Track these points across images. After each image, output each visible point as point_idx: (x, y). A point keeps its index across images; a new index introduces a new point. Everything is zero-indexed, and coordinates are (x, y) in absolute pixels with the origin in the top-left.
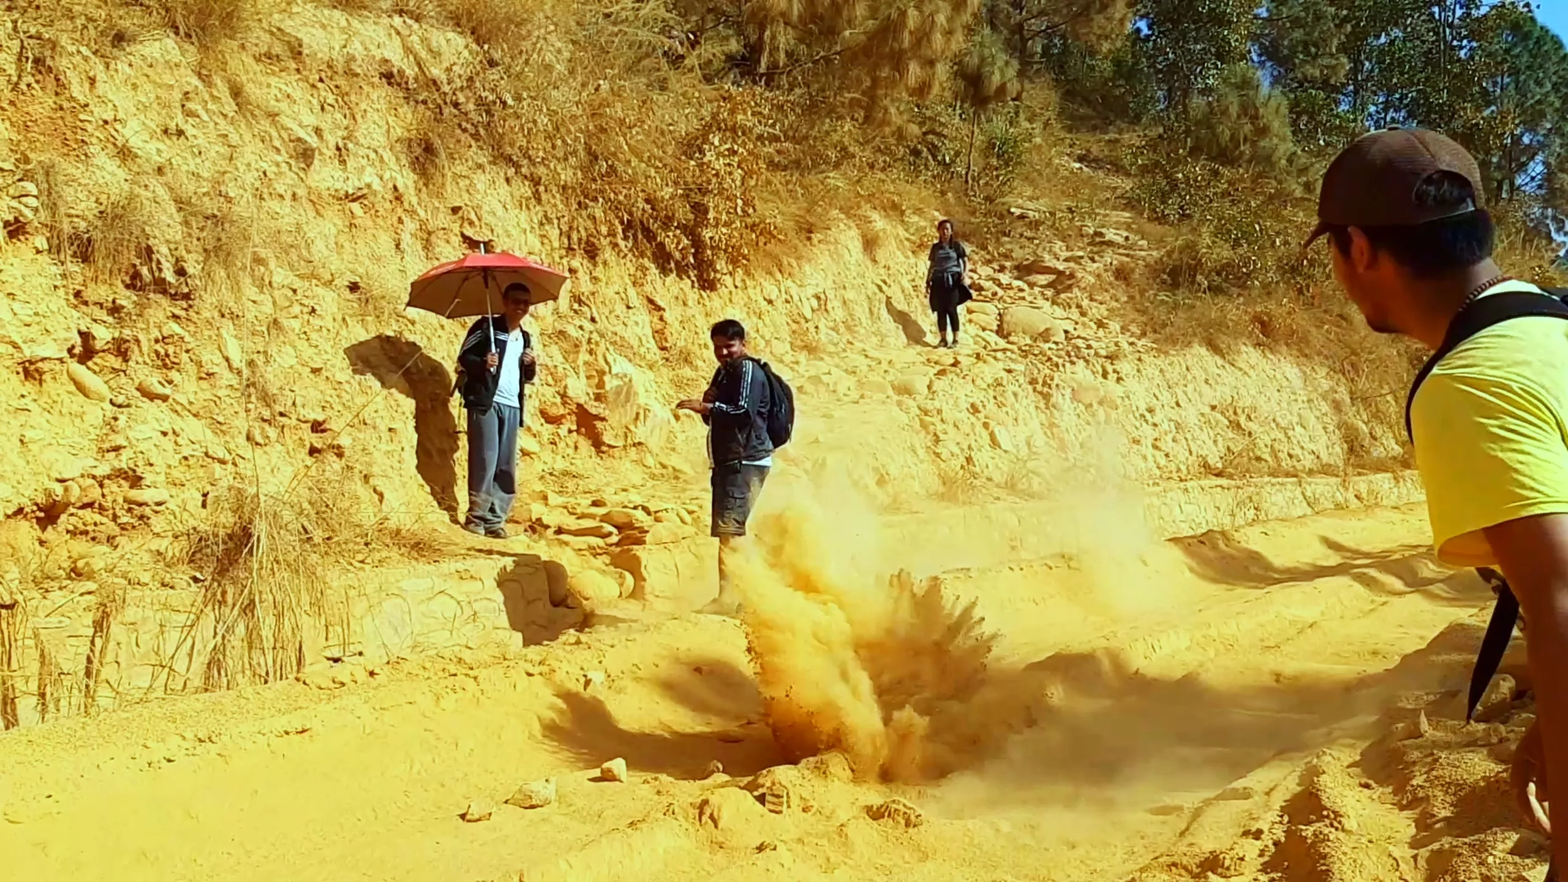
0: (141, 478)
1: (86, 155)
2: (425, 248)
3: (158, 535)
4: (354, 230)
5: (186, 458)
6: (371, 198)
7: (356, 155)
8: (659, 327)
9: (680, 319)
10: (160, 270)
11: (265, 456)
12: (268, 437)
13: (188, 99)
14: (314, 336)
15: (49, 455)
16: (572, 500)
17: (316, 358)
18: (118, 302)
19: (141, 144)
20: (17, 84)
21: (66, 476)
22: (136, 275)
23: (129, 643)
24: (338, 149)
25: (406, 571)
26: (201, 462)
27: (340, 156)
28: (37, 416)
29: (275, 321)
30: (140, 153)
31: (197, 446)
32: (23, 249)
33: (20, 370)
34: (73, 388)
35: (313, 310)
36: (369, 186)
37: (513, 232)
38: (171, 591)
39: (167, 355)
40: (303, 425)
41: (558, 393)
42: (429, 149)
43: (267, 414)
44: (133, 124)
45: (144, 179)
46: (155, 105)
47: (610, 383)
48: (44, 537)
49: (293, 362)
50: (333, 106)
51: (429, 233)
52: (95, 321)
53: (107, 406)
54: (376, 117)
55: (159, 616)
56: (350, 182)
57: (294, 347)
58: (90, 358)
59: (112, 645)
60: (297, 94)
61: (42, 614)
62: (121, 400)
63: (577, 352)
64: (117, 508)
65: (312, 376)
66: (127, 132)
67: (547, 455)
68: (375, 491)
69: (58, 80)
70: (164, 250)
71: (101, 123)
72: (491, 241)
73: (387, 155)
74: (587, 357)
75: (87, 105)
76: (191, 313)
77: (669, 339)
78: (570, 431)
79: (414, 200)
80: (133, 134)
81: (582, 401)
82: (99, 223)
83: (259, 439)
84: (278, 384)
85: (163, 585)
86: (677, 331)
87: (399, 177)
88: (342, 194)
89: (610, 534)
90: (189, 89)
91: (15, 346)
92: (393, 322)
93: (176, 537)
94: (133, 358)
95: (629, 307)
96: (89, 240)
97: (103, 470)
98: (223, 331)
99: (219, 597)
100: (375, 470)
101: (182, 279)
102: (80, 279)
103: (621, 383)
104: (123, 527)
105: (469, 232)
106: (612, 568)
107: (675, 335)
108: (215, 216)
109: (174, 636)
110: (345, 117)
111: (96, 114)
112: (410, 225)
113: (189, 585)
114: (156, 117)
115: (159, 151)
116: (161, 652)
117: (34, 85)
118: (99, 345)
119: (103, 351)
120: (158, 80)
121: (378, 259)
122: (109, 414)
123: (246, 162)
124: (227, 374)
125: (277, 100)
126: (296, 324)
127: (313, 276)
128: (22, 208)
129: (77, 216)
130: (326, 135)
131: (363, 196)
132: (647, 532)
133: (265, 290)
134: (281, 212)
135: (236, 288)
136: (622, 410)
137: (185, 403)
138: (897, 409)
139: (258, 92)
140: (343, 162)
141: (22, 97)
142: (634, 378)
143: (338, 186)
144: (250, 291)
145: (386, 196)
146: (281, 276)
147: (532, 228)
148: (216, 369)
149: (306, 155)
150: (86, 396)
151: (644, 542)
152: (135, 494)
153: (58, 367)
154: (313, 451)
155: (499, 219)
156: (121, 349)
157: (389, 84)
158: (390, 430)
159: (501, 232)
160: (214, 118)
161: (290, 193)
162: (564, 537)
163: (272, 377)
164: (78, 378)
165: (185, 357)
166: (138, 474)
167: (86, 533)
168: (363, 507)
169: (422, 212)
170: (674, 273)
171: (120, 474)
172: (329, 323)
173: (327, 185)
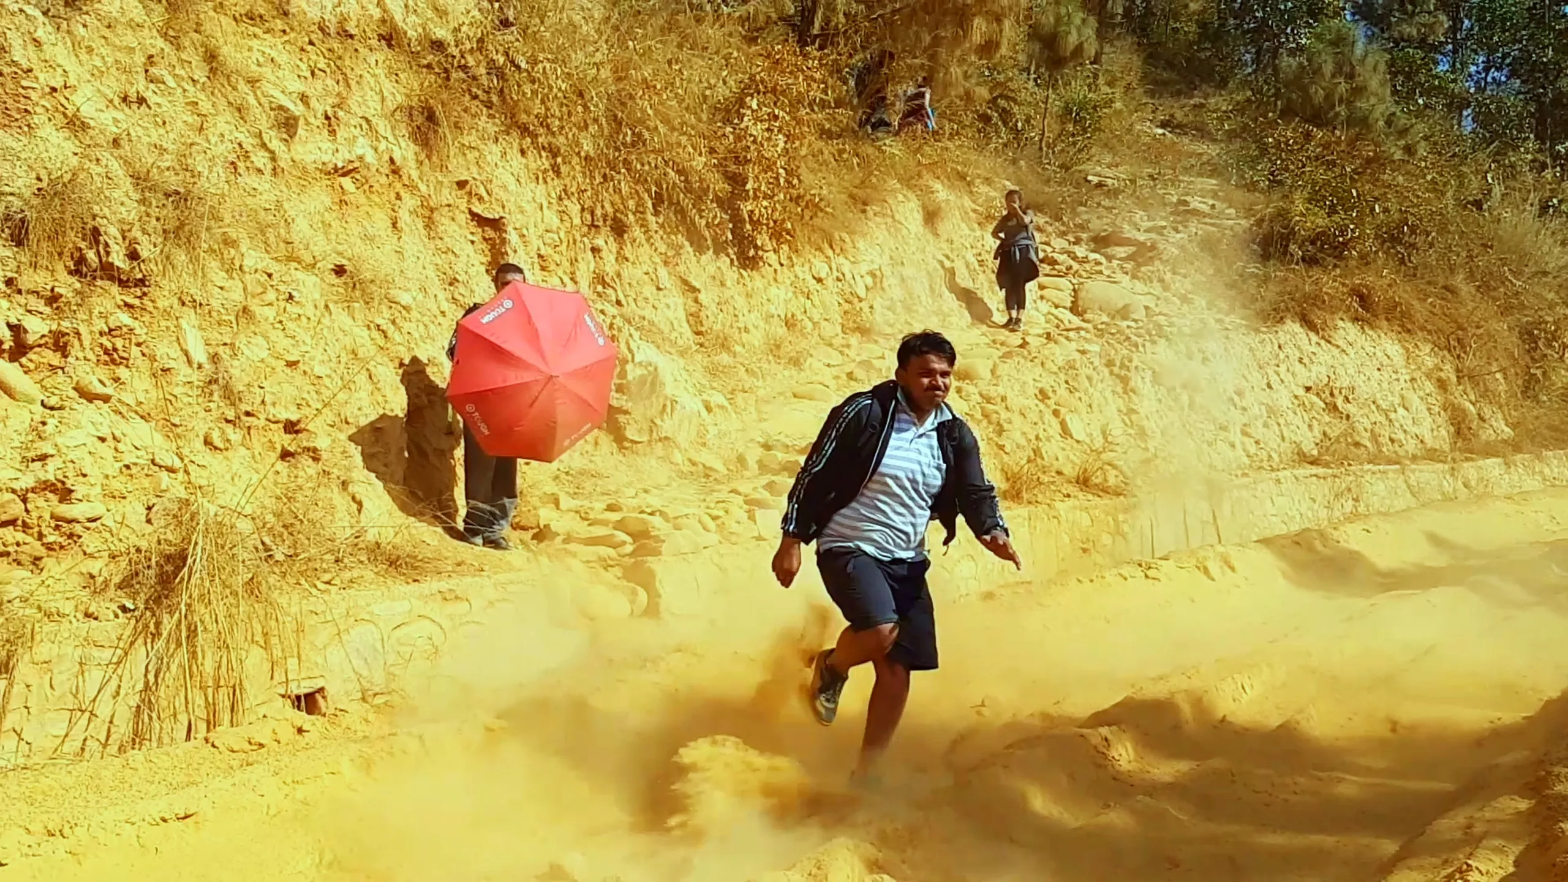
0: (72, 491)
1: (29, 126)
2: (427, 226)
3: (91, 556)
4: (344, 207)
5: (128, 467)
6: (364, 172)
7: (347, 125)
8: (693, 310)
9: (717, 300)
10: (108, 253)
11: (225, 463)
12: (228, 440)
13: (152, 64)
14: (290, 325)
16: (586, 503)
17: (293, 350)
18: (56, 290)
19: (95, 115)
22: (81, 260)
23: (41, 686)
24: (327, 118)
25: (379, 593)
26: (146, 471)
27: (330, 125)
29: (245, 309)
30: (92, 123)
31: (142, 453)
35: (291, 297)
36: (361, 158)
37: (527, 207)
38: (94, 623)
39: (115, 350)
40: (272, 426)
42: (431, 117)
43: (231, 414)
44: (87, 92)
45: (96, 152)
46: (113, 70)
47: (633, 372)
49: (264, 354)
50: (324, 72)
51: (432, 210)
52: (30, 312)
53: (38, 408)
54: (372, 81)
55: (79, 651)
56: (339, 155)
57: (266, 338)
58: (24, 354)
59: (18, 689)
60: (283, 58)
62: (53, 401)
64: (43, 525)
65: (288, 370)
66: (77, 99)
68: (354, 498)
70: (113, 231)
71: (48, 90)
72: (502, 218)
73: (382, 126)
75: (30, 70)
76: (146, 300)
77: (705, 323)
79: (415, 174)
80: (86, 104)
82: (35, 201)
83: (218, 442)
84: (246, 380)
85: (88, 615)
86: (713, 313)
87: (396, 149)
88: (330, 166)
90: (153, 52)
92: (384, 308)
93: (113, 557)
94: (73, 353)
95: (659, 289)
96: (23, 221)
97: (27, 481)
98: (183, 323)
99: (152, 626)
100: (355, 475)
101: (135, 264)
102: (13, 264)
103: (645, 372)
104: (49, 547)
105: (478, 209)
106: (625, 583)
107: (712, 319)
108: (177, 193)
109: (95, 676)
110: (338, 83)
111: (41, 80)
112: (410, 202)
113: (117, 616)
114: (114, 84)
115: (116, 121)
116: (80, 696)
118: (31, 339)
119: (40, 346)
120: (118, 43)
121: (368, 238)
122: (38, 418)
123: (218, 132)
124: (185, 369)
125: (259, 65)
126: (270, 313)
127: (290, 259)
129: (12, 194)
130: (313, 103)
131: (354, 169)
132: (664, 541)
133: (234, 275)
134: (260, 189)
135: (200, 272)
136: (647, 402)
137: (132, 403)
139: (239, 55)
140: (333, 132)
142: (660, 366)
143: (326, 159)
144: (218, 276)
145: (381, 170)
146: (253, 258)
147: (550, 203)
148: (172, 364)
149: (288, 125)
150: (11, 396)
151: (660, 553)
152: (64, 510)
155: (511, 193)
156: (59, 343)
157: (390, 46)
158: (375, 429)
159: (513, 208)
160: (184, 84)
161: (270, 167)
162: (572, 547)
163: (238, 373)
164: (2, 379)
165: (135, 351)
166: (68, 486)
167: (7, 554)
168: (338, 516)
169: (423, 188)
170: (711, 250)
171: (47, 487)
172: (310, 311)
173: (313, 157)
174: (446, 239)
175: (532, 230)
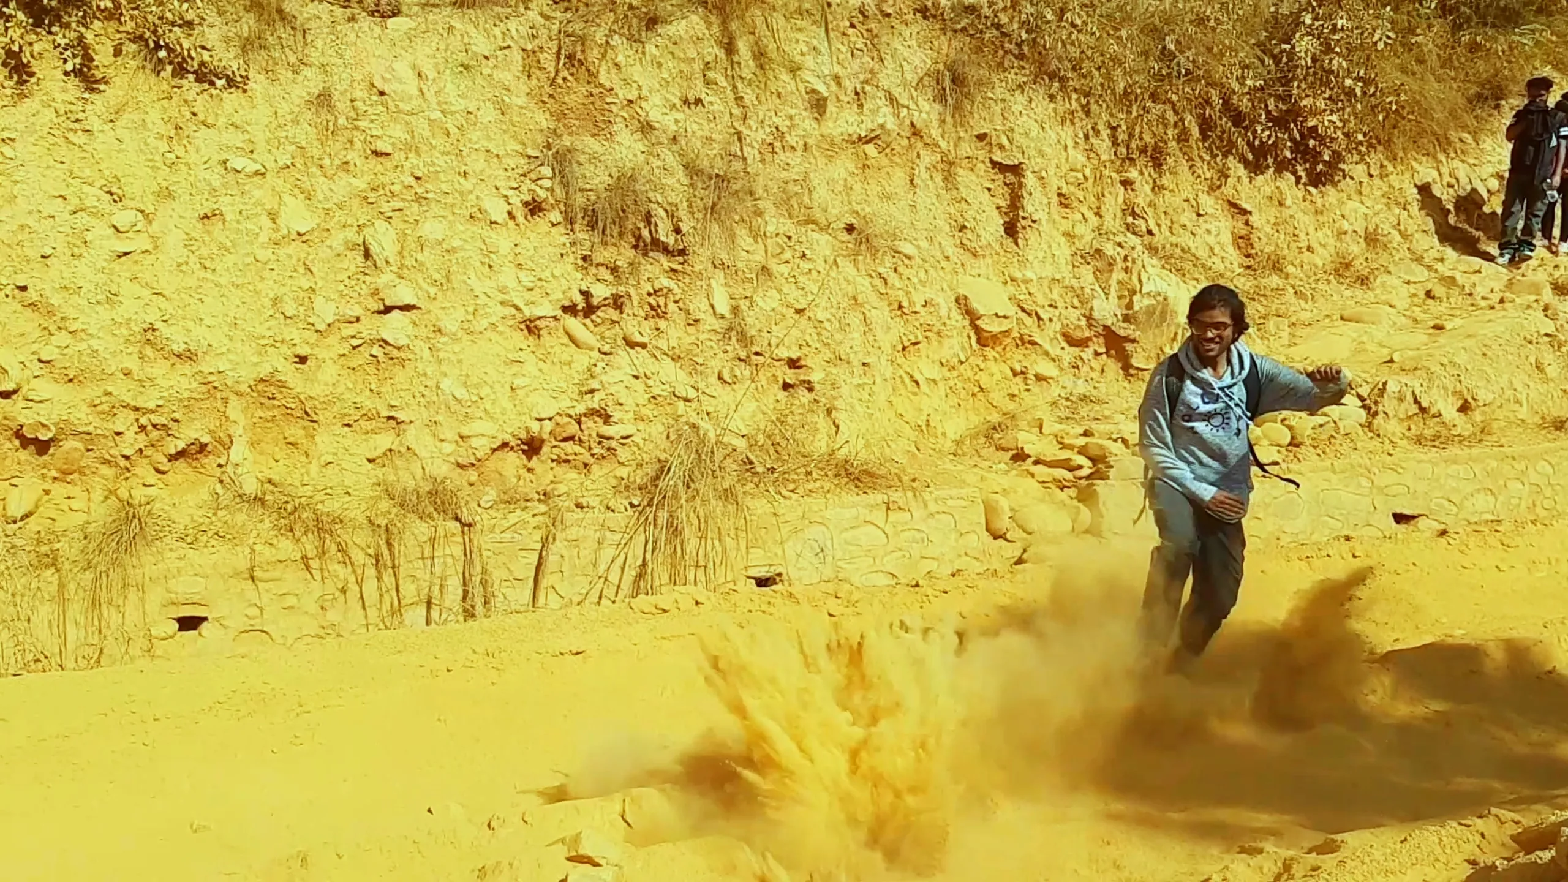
0: (610, 416)
1: (610, 133)
2: (945, 179)
3: (622, 464)
4: (866, 171)
5: (654, 398)
6: (884, 137)
7: (873, 98)
8: (1243, 233)
9: (1273, 220)
10: (657, 231)
11: (732, 393)
12: (736, 376)
13: (709, 69)
14: (801, 279)
15: (534, 398)
16: (1070, 429)
17: (802, 300)
18: (619, 262)
19: (660, 118)
20: (554, 79)
21: (543, 416)
22: (639, 238)
23: (572, 556)
24: (857, 94)
26: (668, 401)
27: (859, 100)
28: (531, 365)
29: (765, 268)
30: (657, 125)
31: (667, 386)
32: (541, 223)
33: (523, 326)
34: (566, 340)
35: (804, 255)
36: (882, 126)
37: (1050, 151)
38: (612, 514)
39: (659, 306)
40: (777, 364)
41: (1084, 316)
42: (958, 80)
43: (743, 354)
44: (656, 99)
45: (658, 149)
46: (678, 79)
47: (1140, 303)
48: (529, 465)
49: (777, 304)
50: (861, 50)
53: (595, 354)
55: (598, 534)
56: (863, 126)
57: (780, 291)
58: (594, 313)
61: (497, 531)
62: (606, 348)
63: (1111, 271)
64: (592, 441)
65: (796, 317)
66: (651, 109)
68: (834, 423)
69: (589, 70)
70: (663, 213)
71: (625, 102)
72: (1021, 163)
73: (905, 95)
74: (1122, 276)
75: (612, 89)
76: (687, 266)
77: (1255, 245)
78: (1097, 354)
79: (936, 133)
80: (655, 111)
81: (1109, 323)
82: (606, 194)
83: (727, 377)
84: (759, 326)
85: (608, 508)
86: (1267, 235)
87: (916, 113)
88: (855, 138)
89: (1080, 467)
90: (709, 59)
91: (517, 308)
92: (888, 259)
93: (639, 465)
94: (626, 310)
95: (1199, 215)
97: (581, 409)
98: (713, 282)
100: (838, 403)
101: (679, 237)
102: (588, 244)
103: (1154, 302)
104: (595, 457)
105: (998, 157)
106: (1075, 503)
107: (1264, 240)
109: (608, 553)
110: (873, 59)
111: (621, 96)
112: (928, 158)
113: (626, 510)
114: (677, 90)
115: (676, 121)
116: (598, 566)
117: (570, 78)
118: (595, 302)
119: (605, 306)
120: (682, 56)
121: (886, 197)
122: (593, 361)
123: (759, 119)
124: (711, 319)
125: (802, 54)
126: (785, 269)
127: (808, 222)
128: (538, 189)
129: (591, 190)
130: (845, 82)
131: (876, 137)
132: (1112, 467)
133: (759, 239)
134: (792, 163)
135: (730, 240)
137: (665, 348)
138: (1542, 314)
140: (861, 106)
141: (559, 90)
143: (851, 130)
144: (744, 239)
145: (902, 133)
146: (775, 223)
147: (1076, 143)
148: (702, 316)
149: (818, 105)
150: (577, 346)
151: (1108, 478)
152: (605, 430)
153: (553, 323)
154: (786, 386)
155: (1032, 140)
156: (617, 302)
157: (925, 18)
158: (864, 364)
159: (1032, 153)
160: (733, 82)
161: (801, 143)
162: (1036, 468)
163: (752, 321)
164: (571, 333)
165: (672, 307)
166: (609, 412)
167: (568, 461)
168: (819, 436)
169: (943, 145)
170: (1272, 170)
171: (593, 413)
172: (821, 266)
173: (839, 130)
174: (962, 189)
175: (1051, 173)
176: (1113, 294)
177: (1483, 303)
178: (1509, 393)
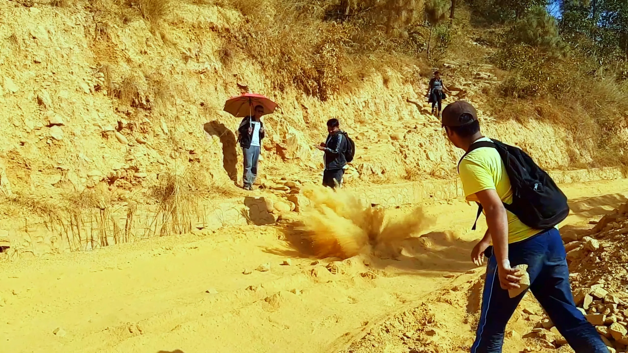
0: (138, 169)
1: (117, 62)
2: (225, 89)
3: (144, 187)
4: (202, 84)
5: (152, 163)
6: (207, 73)
7: (202, 57)
8: (306, 115)
9: (313, 112)
10: (141, 100)
11: (176, 162)
12: (176, 156)
13: (148, 41)
14: (190, 121)
15: (111, 162)
16: (275, 178)
17: (191, 129)
18: (129, 111)
19: (134, 57)
20: (95, 39)
21: (117, 169)
22: (134, 102)
23: (137, 221)
24: (196, 55)
25: (221, 201)
26: (156, 164)
27: (197, 58)
28: (107, 150)
29: (177, 116)
30: (133, 60)
31: (155, 159)
32: (100, 95)
33: (101, 134)
34: (117, 140)
35: (189, 113)
36: (207, 68)
37: (255, 82)
38: (150, 206)
39: (144, 129)
40: (187, 152)
41: (270, 140)
42: (226, 54)
43: (176, 148)
44: (131, 50)
45: (135, 69)
46: (137, 43)
47: (288, 137)
48: (110, 187)
49: (183, 130)
50: (194, 40)
51: (226, 84)
52: (122, 118)
53: (128, 146)
54: (208, 43)
55: (146, 213)
56: (200, 67)
57: (183, 125)
58: (121, 130)
59: (133, 222)
60: (182, 36)
61: (112, 212)
62: (131, 144)
63: (277, 125)
64: (132, 179)
65: (189, 135)
66: (130, 54)
67: (266, 161)
68: (210, 174)
69: (108, 37)
70: (143, 94)
71: (121, 50)
72: (247, 86)
73: (212, 57)
74: (280, 127)
75: (117, 45)
76: (151, 114)
77: (309, 119)
78: (274, 153)
79: (221, 73)
80: (131, 54)
81: (278, 143)
82: (122, 85)
83: (174, 157)
84: (179, 138)
85: (147, 203)
86: (312, 116)
87: (216, 65)
88: (198, 71)
89: (287, 190)
90: (148, 37)
91: (100, 127)
92: (215, 116)
93: (149, 188)
94: (134, 130)
95: (295, 108)
96: (120, 91)
97: (127, 166)
98: (161, 120)
99: (164, 208)
100: (210, 167)
101: (148, 103)
102: (117, 104)
103: (292, 137)
104: (133, 185)
105: (240, 83)
106: (288, 201)
107: (311, 118)
108: (158, 81)
109: (151, 220)
110: (198, 43)
111: (119, 48)
112: (220, 81)
113: (155, 204)
114: (138, 47)
115: (139, 59)
116: (147, 224)
117: (101, 39)
118: (124, 126)
120: (138, 35)
121: (209, 94)
122: (128, 149)
123: (166, 62)
124: (163, 135)
125: (176, 39)
126: (184, 117)
127: (188, 101)
128: (99, 81)
129: (116, 83)
130: (193, 51)
131: (205, 72)
132: (300, 189)
133: (174, 106)
134: (178, 79)
135: (165, 106)
136: (292, 146)
137: (151, 145)
138: (392, 145)
139: (170, 36)
140: (198, 60)
141: (97, 43)
142: (296, 135)
143: (196, 69)
144: (169, 106)
145: (212, 72)
146: (179, 101)
147: (261, 81)
148: (159, 133)
149: (186, 58)
150: (121, 142)
151: (299, 193)
152: (136, 174)
153: (112, 133)
154: (190, 160)
155: (250, 78)
156: (130, 127)
157: (213, 31)
158: (215, 153)
159: (250, 83)
160: (156, 47)
161: (181, 72)
162: (272, 190)
163: (177, 136)
164: (118, 137)
165: (150, 129)
166: (138, 168)
167: (122, 186)
168: (207, 179)
169: (224, 77)
170: (311, 95)
171: (132, 168)
172: (194, 117)
173: (193, 68)
174: (231, 93)
175: (256, 90)
176: (278, 134)
177: (373, 141)
178: (393, 168)
